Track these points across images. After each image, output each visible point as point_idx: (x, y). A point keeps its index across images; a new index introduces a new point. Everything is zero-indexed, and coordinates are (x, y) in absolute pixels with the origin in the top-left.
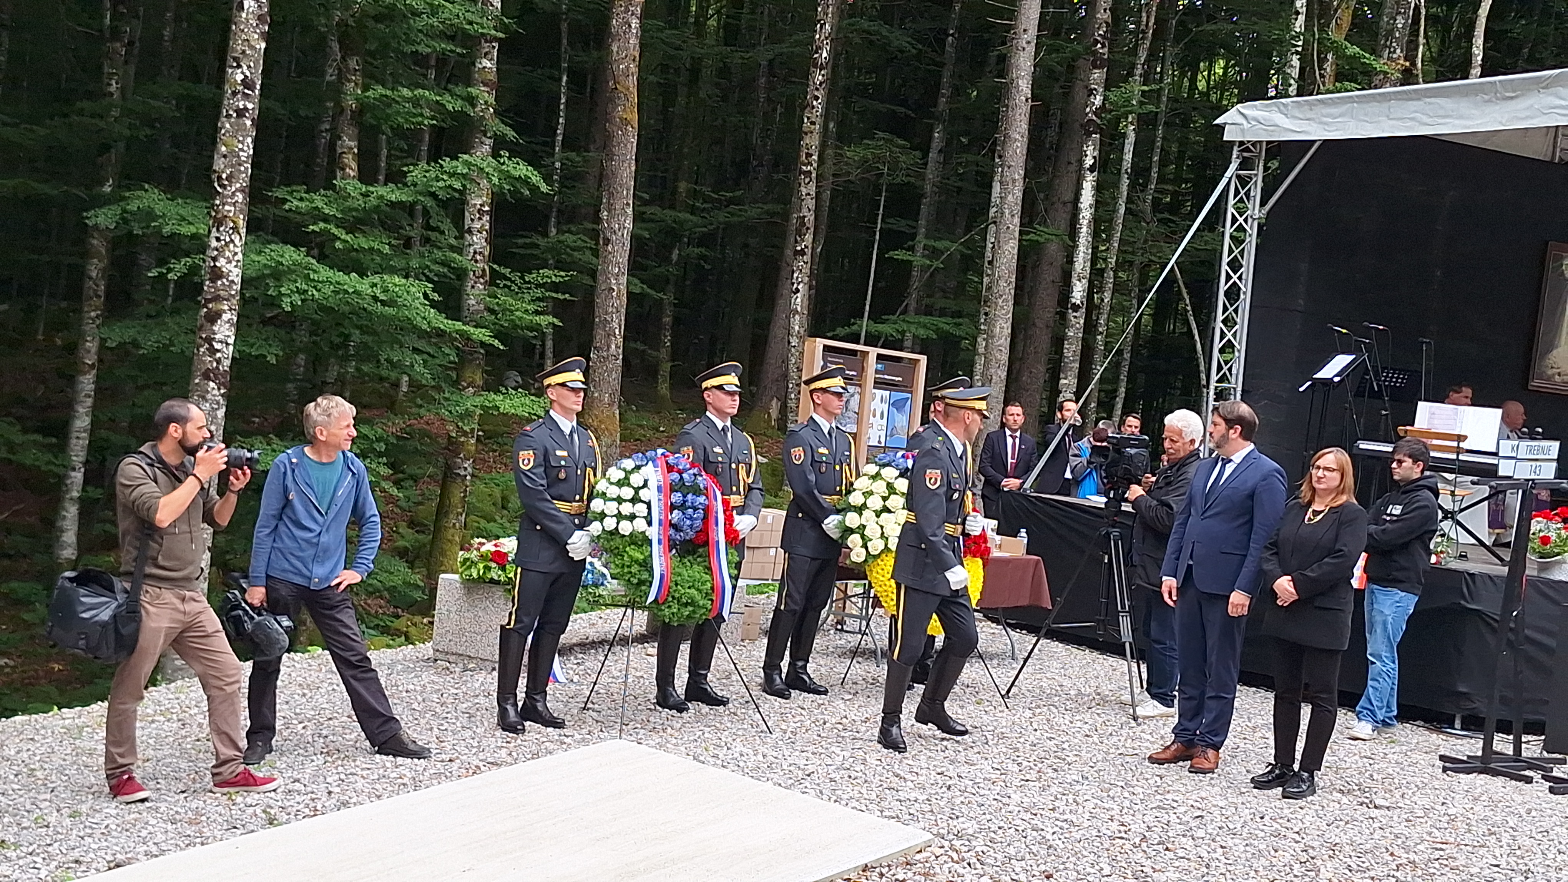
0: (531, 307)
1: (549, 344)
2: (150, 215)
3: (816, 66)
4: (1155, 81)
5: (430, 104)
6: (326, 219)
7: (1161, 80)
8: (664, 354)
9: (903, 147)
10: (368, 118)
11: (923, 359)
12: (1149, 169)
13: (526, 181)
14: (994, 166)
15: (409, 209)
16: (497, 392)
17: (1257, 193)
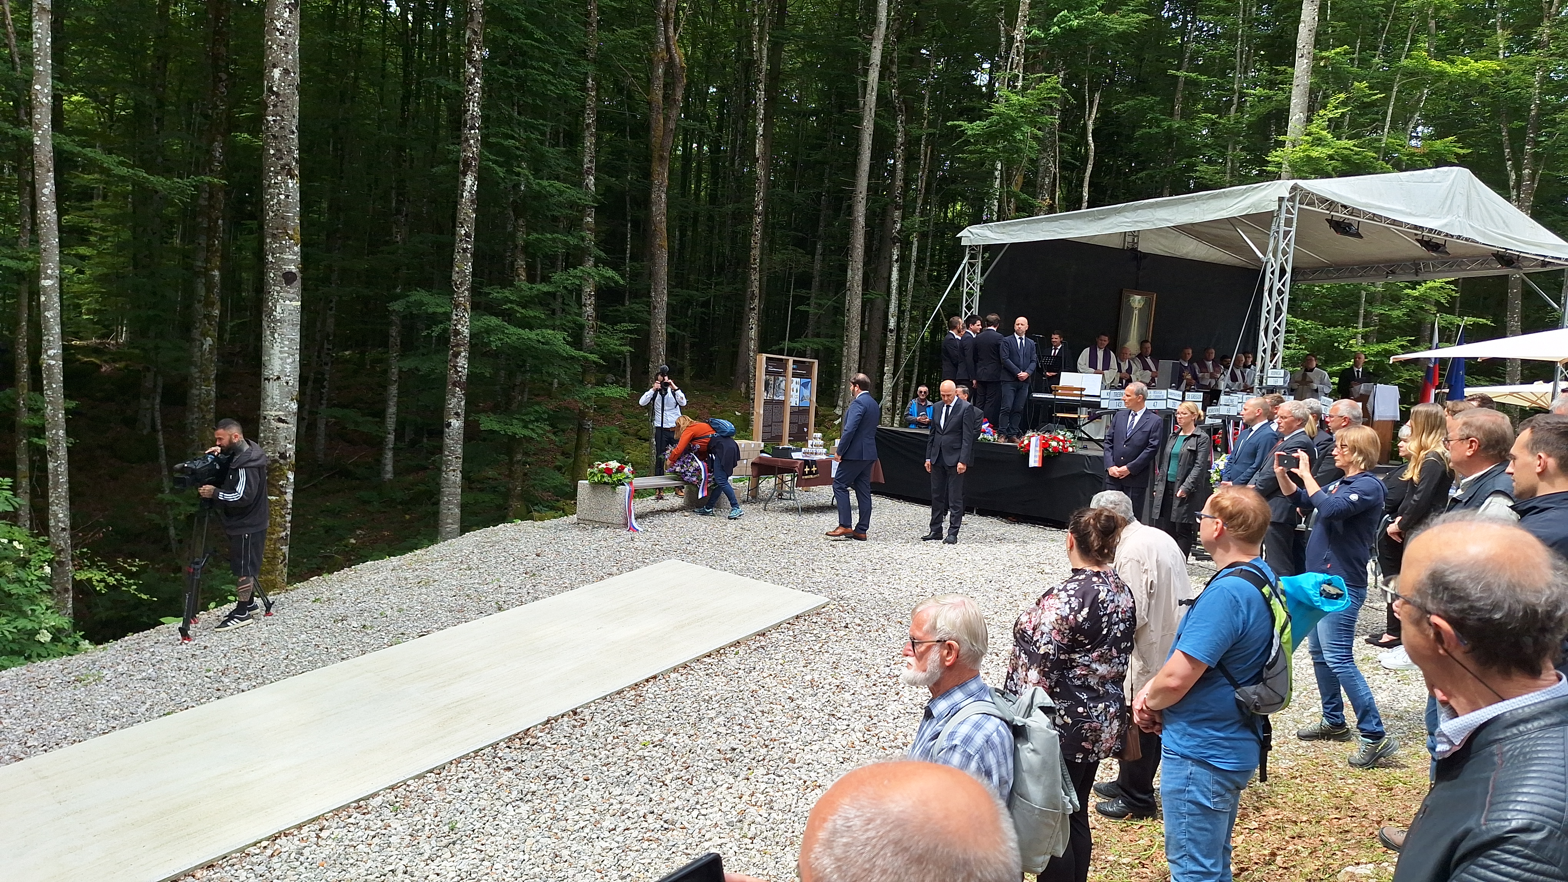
0: (618, 342)
1: (628, 360)
2: (421, 304)
3: (756, 213)
4: (926, 214)
5: (561, 241)
6: (511, 302)
7: (930, 213)
8: (686, 363)
9: (802, 253)
10: (530, 250)
11: (816, 361)
12: (925, 259)
13: (613, 279)
14: (848, 261)
15: (553, 295)
16: (603, 386)
17: (978, 271)
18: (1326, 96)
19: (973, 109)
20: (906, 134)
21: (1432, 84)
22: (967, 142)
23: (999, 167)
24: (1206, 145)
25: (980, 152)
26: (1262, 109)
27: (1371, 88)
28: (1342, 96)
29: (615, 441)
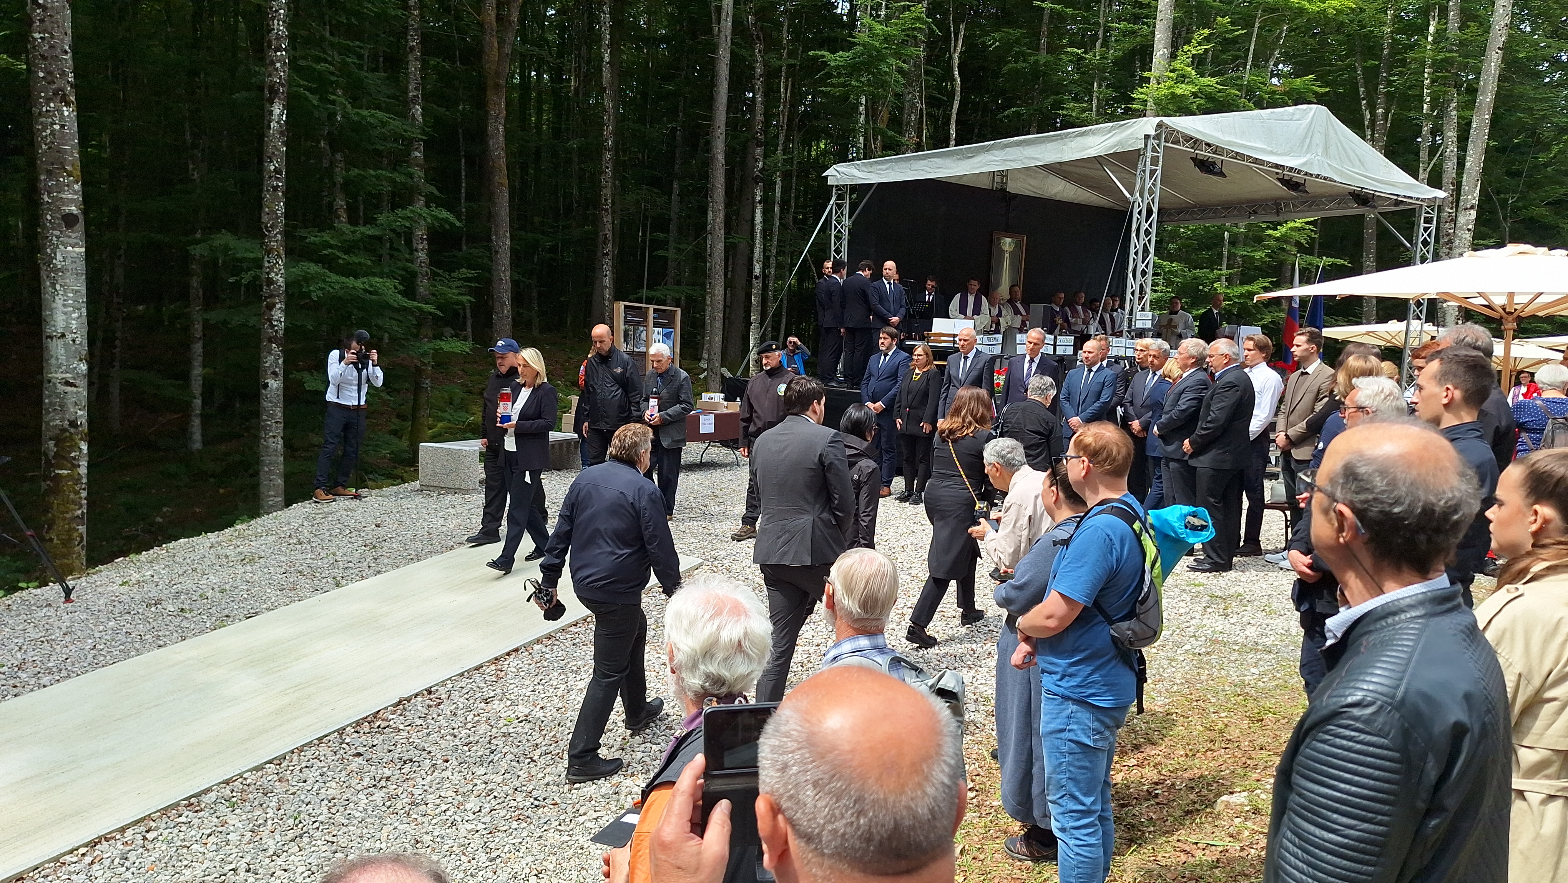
0: (456, 292)
1: (468, 311)
2: (227, 248)
3: (605, 149)
4: (789, 153)
6: (331, 247)
7: (793, 152)
8: (534, 314)
9: (657, 193)
11: (678, 310)
12: (790, 201)
13: (446, 220)
14: (707, 203)
15: (379, 239)
16: (441, 340)
17: (846, 212)
18: (1189, 31)
19: (835, 40)
20: (766, 64)
21: (1293, 20)
22: (829, 75)
23: (863, 101)
24: (1073, 82)
25: (844, 85)
26: (1128, 44)
27: (1232, 23)
28: (1206, 32)
29: (457, 401)
